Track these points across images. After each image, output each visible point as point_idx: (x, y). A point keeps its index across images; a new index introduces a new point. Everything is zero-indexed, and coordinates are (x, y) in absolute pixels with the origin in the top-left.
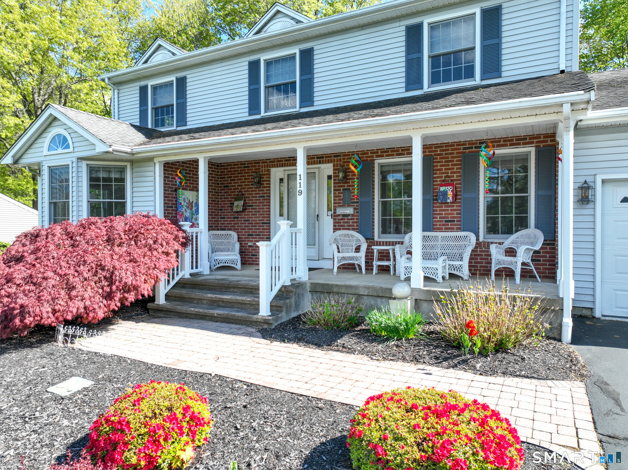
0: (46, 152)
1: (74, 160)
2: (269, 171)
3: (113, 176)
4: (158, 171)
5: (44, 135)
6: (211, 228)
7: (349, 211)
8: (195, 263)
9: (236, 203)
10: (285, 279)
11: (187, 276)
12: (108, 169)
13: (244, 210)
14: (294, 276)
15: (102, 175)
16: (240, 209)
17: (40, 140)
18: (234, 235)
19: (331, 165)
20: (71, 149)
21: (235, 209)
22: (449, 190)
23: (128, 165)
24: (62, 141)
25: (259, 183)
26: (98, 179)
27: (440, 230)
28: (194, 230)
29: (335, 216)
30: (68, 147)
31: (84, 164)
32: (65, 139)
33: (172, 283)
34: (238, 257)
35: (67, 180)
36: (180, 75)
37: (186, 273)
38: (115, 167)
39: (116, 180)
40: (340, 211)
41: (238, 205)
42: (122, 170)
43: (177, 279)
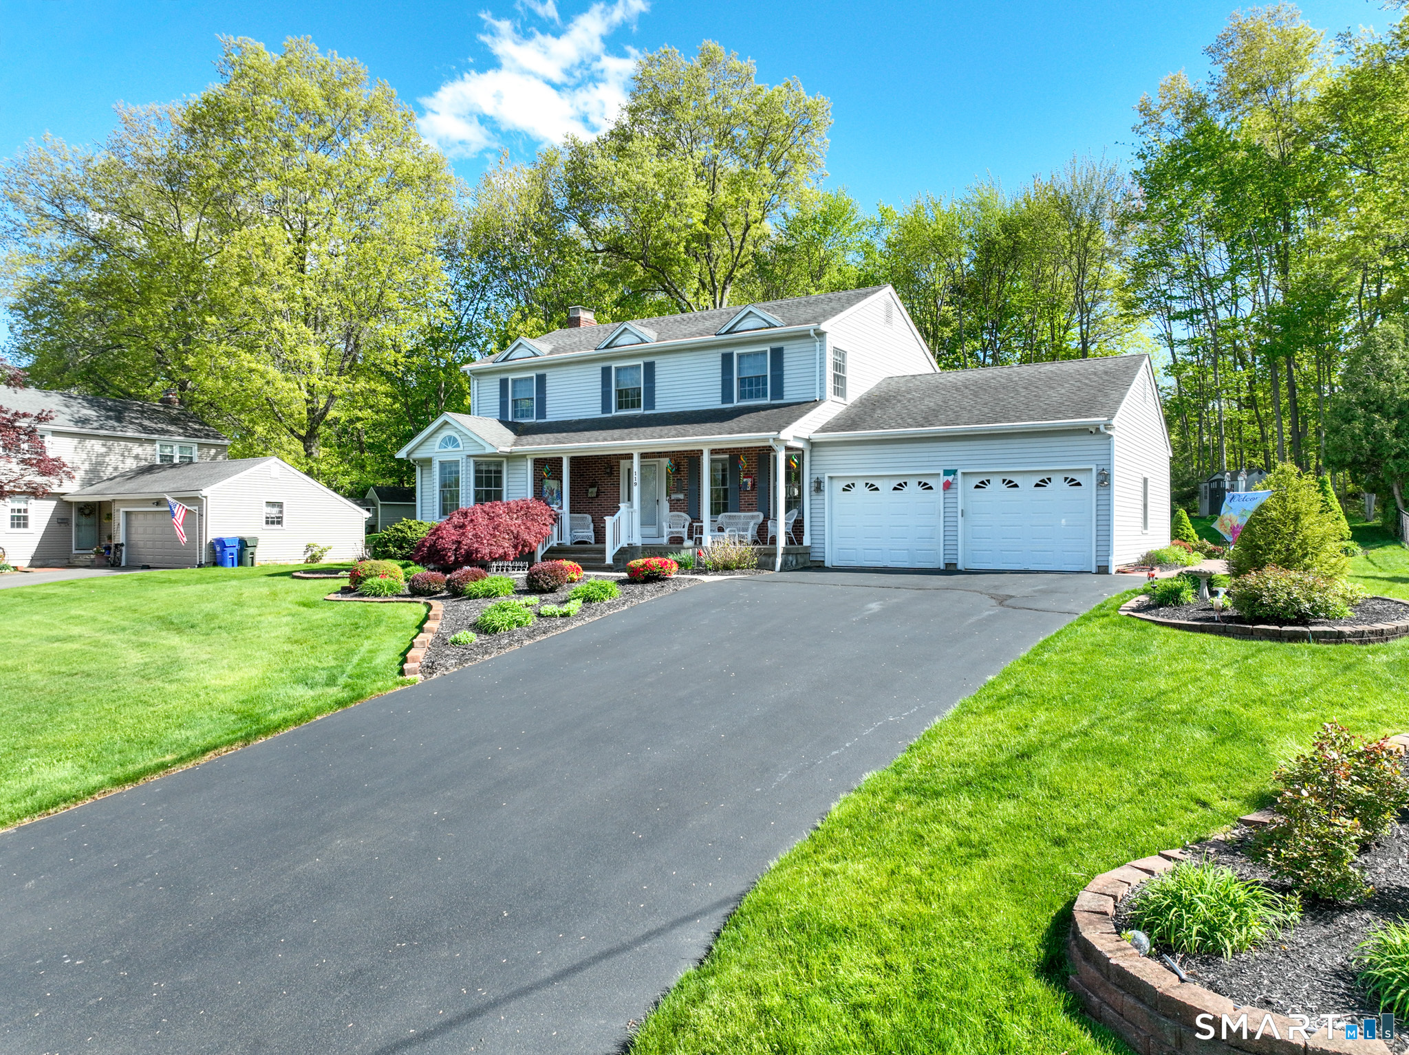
0: (437, 449)
1: (464, 457)
2: (618, 462)
3: (493, 468)
4: (530, 464)
5: (436, 435)
6: (572, 511)
7: (681, 496)
8: (560, 536)
9: (590, 490)
10: (624, 543)
11: (555, 545)
12: (488, 463)
13: (597, 496)
14: (630, 542)
15: (484, 468)
16: (594, 495)
17: (431, 439)
18: (589, 517)
19: (668, 459)
20: (461, 448)
21: (589, 495)
22: (749, 481)
23: (505, 460)
24: (452, 441)
25: (611, 474)
26: (481, 472)
27: (744, 511)
28: (559, 511)
29: (670, 501)
30: (458, 446)
31: (472, 460)
32: (455, 440)
33: (546, 549)
34: (592, 534)
35: (458, 472)
36: (541, 372)
37: (554, 542)
38: (494, 462)
39: (495, 472)
40: (674, 497)
41: (593, 491)
42: (500, 464)
43: (548, 546)
